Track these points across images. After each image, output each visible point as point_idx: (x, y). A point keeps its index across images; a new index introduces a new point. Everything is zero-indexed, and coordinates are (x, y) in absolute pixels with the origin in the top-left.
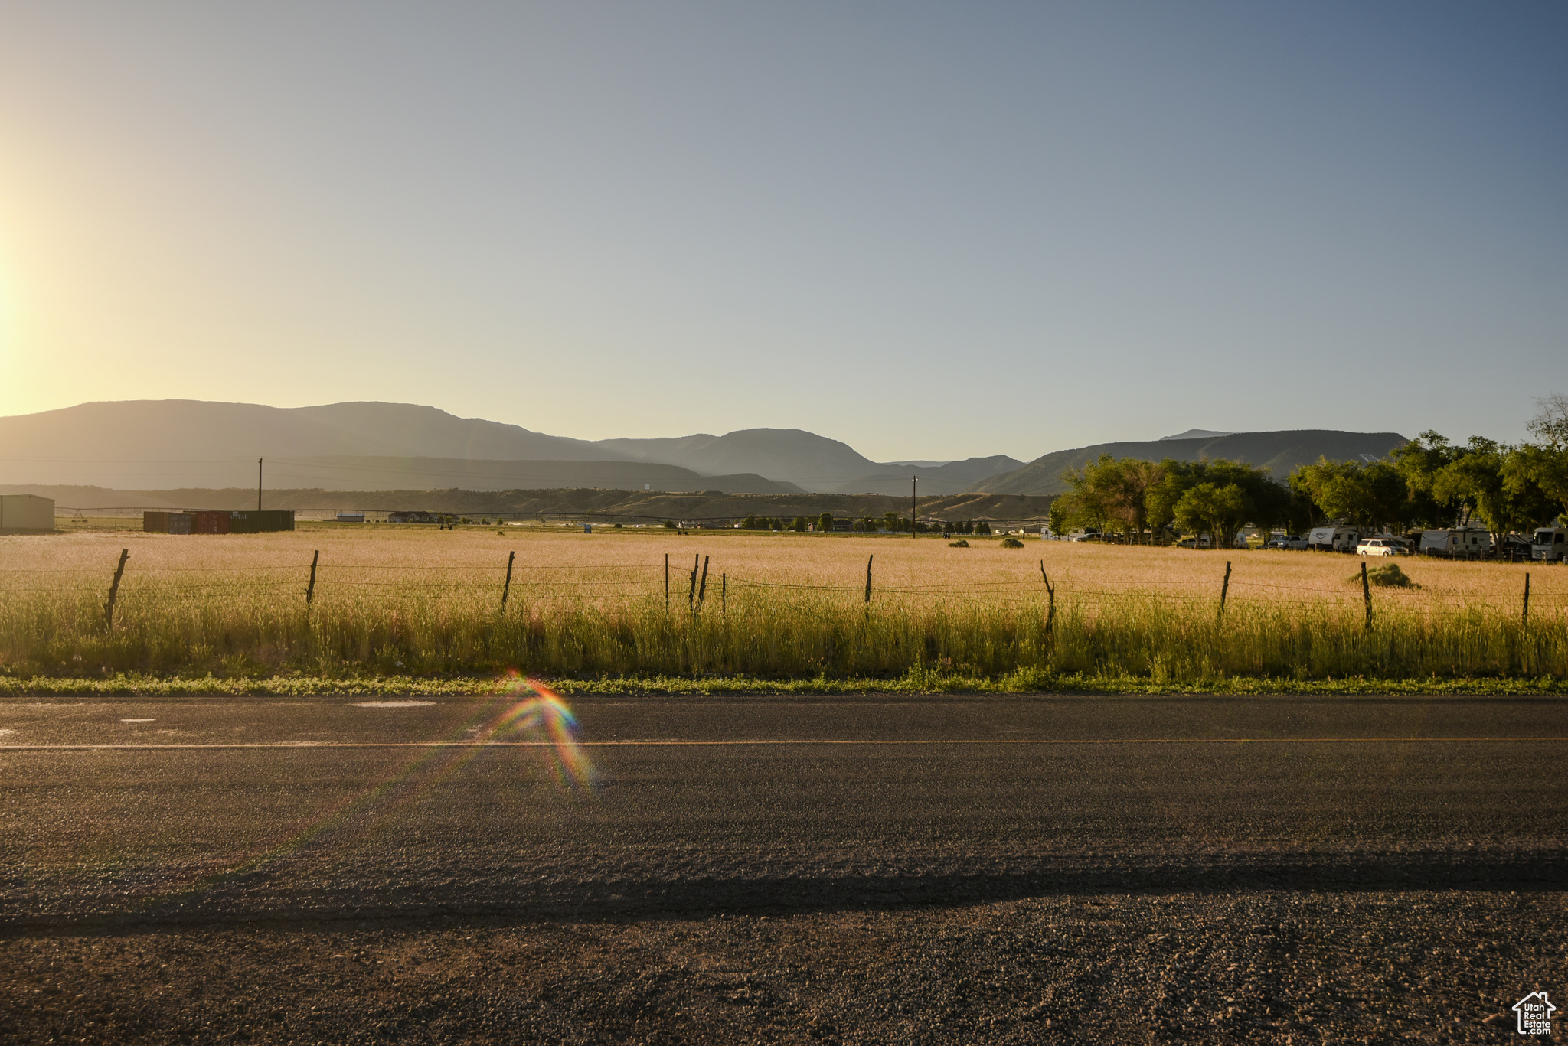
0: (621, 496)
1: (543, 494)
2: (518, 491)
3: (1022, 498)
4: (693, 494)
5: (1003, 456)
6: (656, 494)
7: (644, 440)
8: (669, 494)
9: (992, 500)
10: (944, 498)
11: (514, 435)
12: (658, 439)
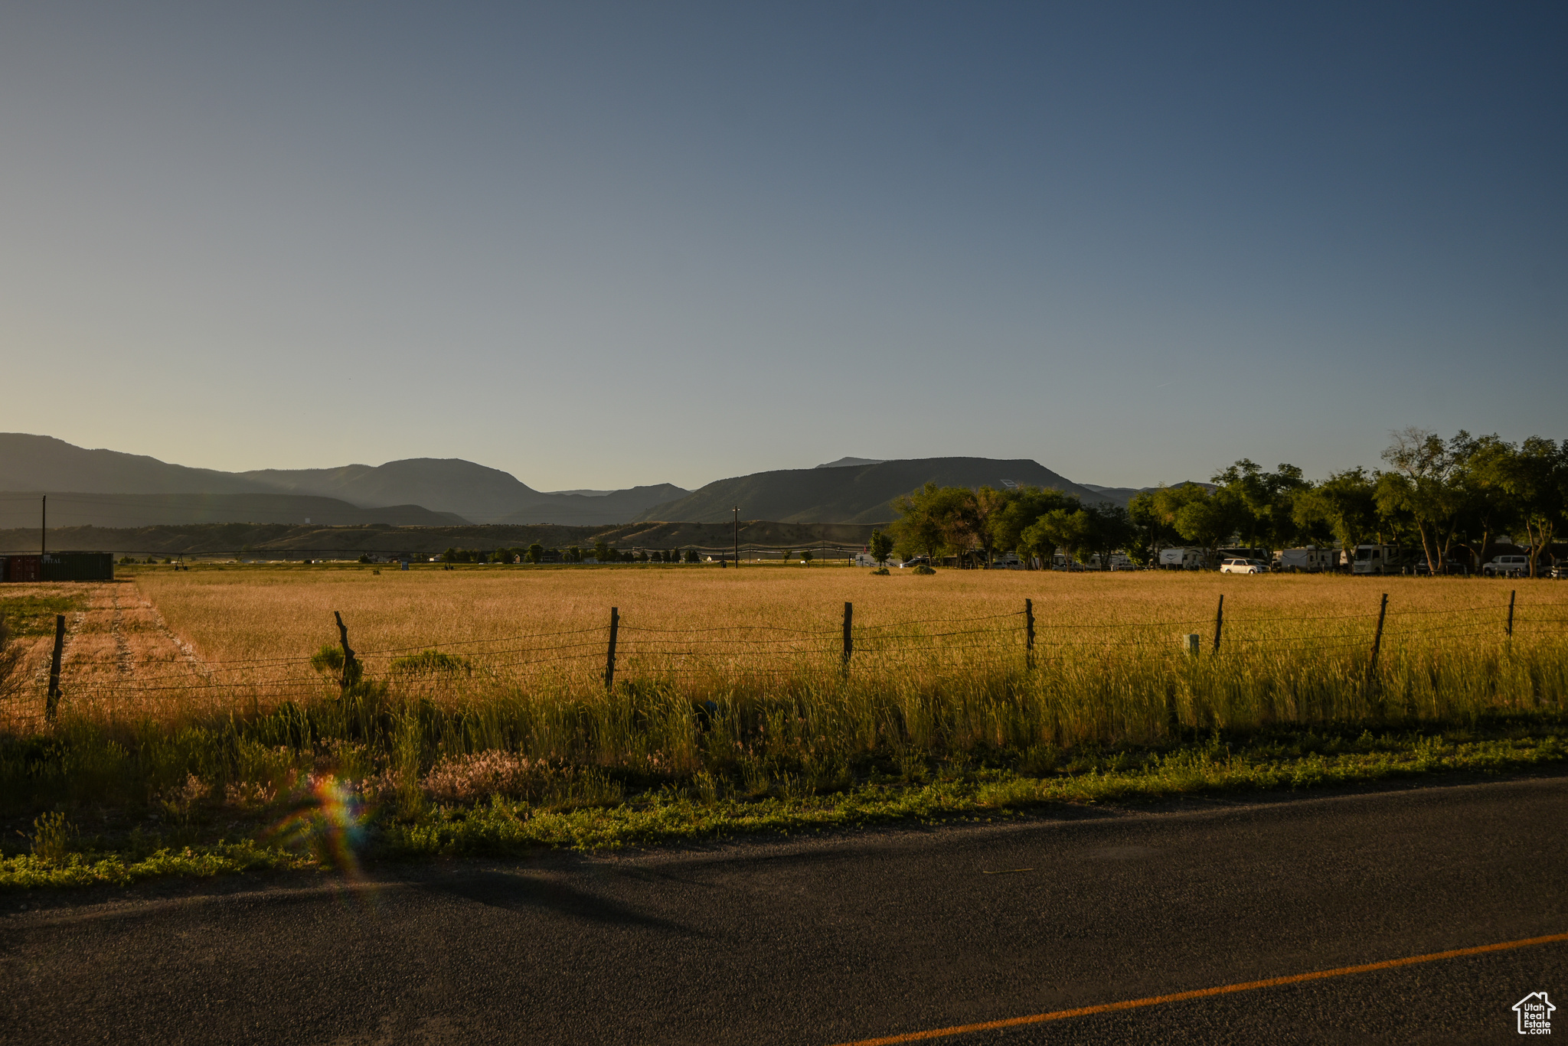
0: (279, 531)
1: (191, 530)
2: (162, 527)
3: (699, 526)
4: (358, 528)
5: (668, 485)
6: (317, 528)
7: (290, 471)
8: (332, 528)
9: (669, 528)
10: (621, 527)
11: (147, 466)
12: (308, 470)
